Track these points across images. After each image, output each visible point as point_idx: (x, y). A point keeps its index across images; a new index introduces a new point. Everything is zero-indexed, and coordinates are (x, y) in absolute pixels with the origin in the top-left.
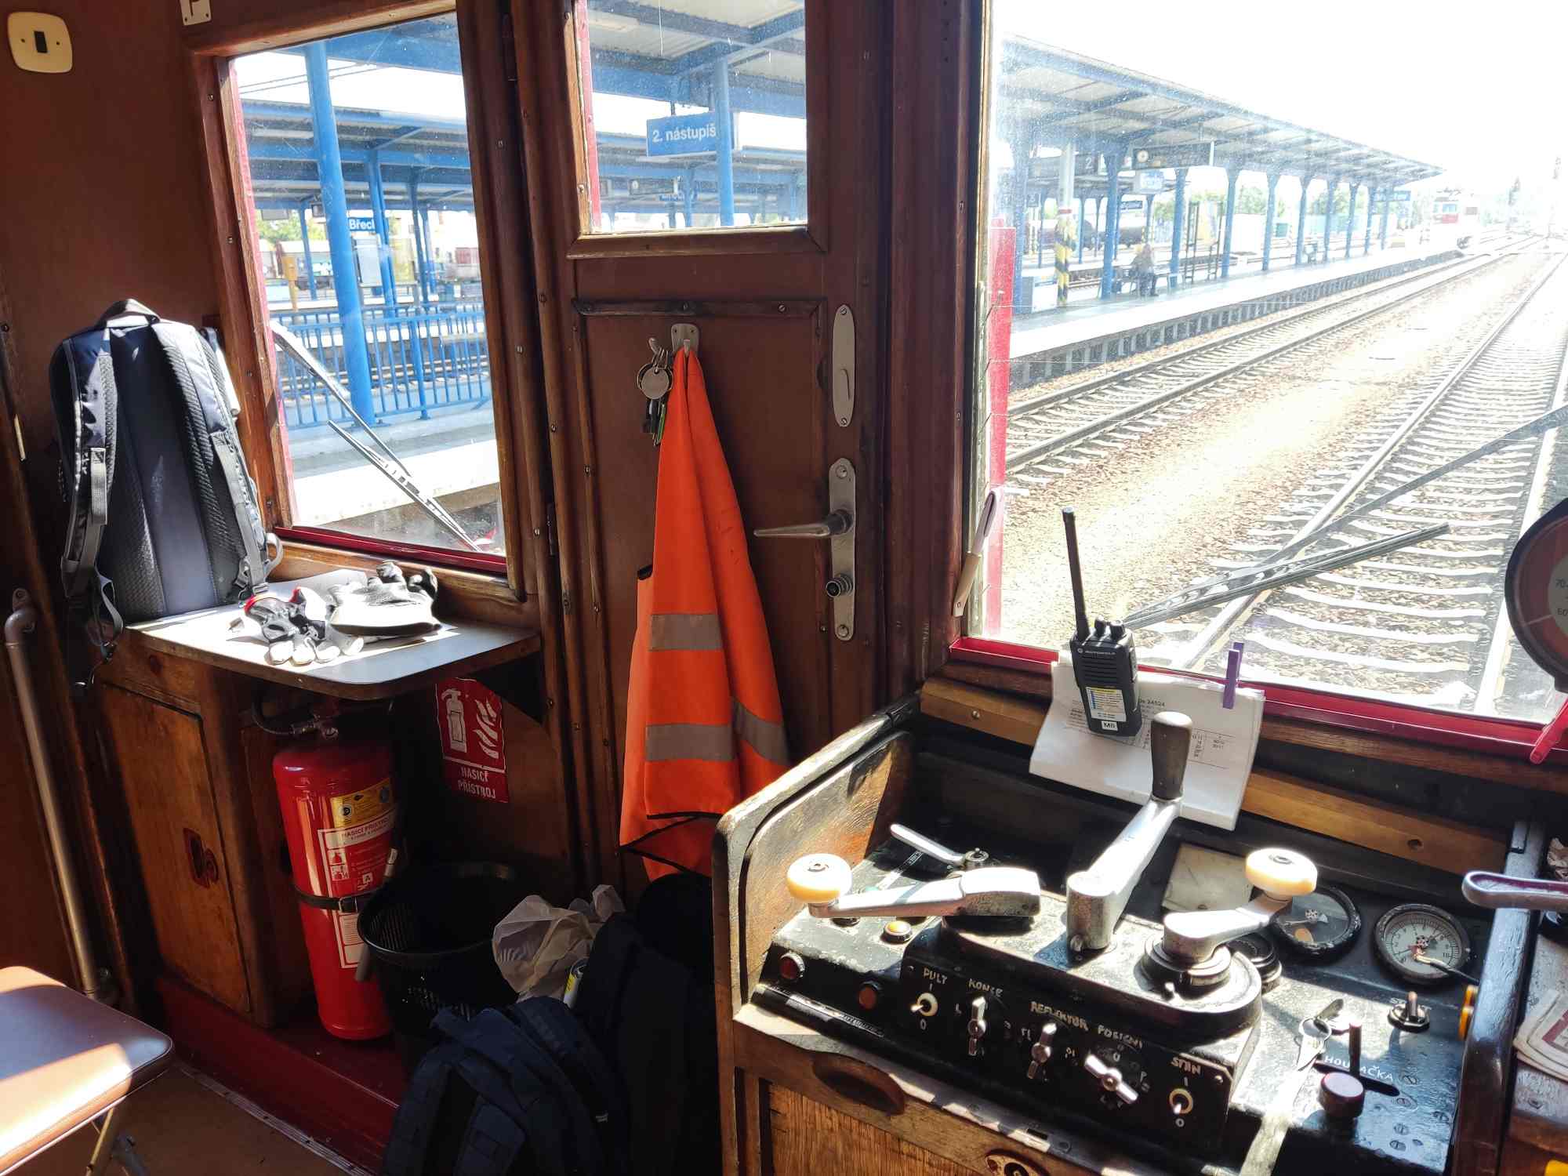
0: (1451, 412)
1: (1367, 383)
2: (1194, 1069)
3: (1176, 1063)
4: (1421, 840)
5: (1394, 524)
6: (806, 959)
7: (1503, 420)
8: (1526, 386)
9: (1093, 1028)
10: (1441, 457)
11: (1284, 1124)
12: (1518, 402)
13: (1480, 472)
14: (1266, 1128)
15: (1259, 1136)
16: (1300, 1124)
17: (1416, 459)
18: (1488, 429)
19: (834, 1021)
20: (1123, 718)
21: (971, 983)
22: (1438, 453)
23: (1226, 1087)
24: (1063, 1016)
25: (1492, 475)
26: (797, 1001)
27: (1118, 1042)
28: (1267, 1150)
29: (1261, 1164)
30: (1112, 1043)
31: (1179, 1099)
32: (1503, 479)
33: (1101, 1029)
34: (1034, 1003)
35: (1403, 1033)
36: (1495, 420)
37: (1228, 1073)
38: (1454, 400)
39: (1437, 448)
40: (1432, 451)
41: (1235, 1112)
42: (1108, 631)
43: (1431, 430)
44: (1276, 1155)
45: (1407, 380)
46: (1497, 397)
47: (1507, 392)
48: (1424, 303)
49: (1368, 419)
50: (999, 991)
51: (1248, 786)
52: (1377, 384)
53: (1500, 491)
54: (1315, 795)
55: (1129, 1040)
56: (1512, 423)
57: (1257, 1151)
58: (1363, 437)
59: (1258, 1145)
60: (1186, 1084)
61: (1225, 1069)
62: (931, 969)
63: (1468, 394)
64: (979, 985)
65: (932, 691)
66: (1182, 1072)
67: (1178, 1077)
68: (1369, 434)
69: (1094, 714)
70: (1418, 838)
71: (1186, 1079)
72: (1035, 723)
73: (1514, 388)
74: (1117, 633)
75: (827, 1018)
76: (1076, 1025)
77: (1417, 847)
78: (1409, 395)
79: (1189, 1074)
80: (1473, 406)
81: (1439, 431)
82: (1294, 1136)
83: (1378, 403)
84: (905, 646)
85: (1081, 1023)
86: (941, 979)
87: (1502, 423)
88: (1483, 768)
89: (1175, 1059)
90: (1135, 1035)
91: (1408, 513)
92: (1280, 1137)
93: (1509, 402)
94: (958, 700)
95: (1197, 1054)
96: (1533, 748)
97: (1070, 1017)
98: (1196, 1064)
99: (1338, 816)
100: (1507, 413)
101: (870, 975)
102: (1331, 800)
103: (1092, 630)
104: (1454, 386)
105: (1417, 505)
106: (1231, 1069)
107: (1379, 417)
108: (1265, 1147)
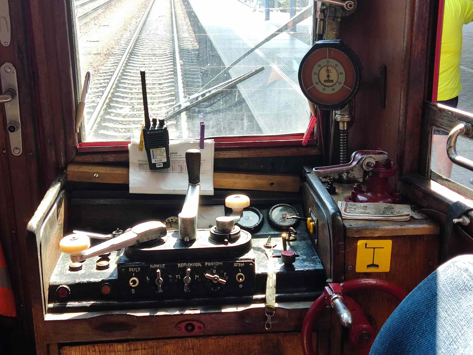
0: (133, 67)
1: (90, 54)
2: (242, 264)
3: (235, 265)
4: (274, 182)
5: (125, 123)
6: (68, 285)
7: (156, 68)
8: (161, 52)
9: (203, 264)
10: (136, 89)
11: (274, 273)
12: (160, 60)
13: (154, 94)
14: (270, 276)
15: (268, 279)
16: (279, 271)
17: (124, 90)
18: (152, 73)
19: (92, 306)
20: (165, 160)
21: (151, 266)
22: (133, 87)
23: (253, 267)
24: (191, 265)
25: (160, 95)
26: (71, 304)
27: (213, 266)
28: (272, 282)
29: (272, 287)
30: (212, 267)
31: (240, 277)
32: (166, 96)
33: (206, 263)
34: (179, 264)
35: (291, 242)
36: (154, 69)
37: (253, 262)
38: (132, 60)
39: (132, 84)
40: (130, 86)
41: (259, 275)
42: (158, 123)
43: (126, 75)
44: (275, 283)
45: (108, 52)
46: (151, 58)
47: (154, 55)
48: (104, 12)
49: (96, 73)
50: (164, 265)
51: (214, 178)
52: (95, 54)
53: (166, 102)
54: (237, 175)
55: (218, 263)
56: (161, 70)
57: (269, 283)
58: (97, 82)
59: (269, 282)
60: (240, 271)
61: (252, 261)
62: (132, 267)
63: (137, 57)
64: (155, 266)
65: (72, 169)
66: (238, 267)
67: (237, 269)
68: (99, 80)
69: (153, 161)
70: (273, 182)
71: (240, 270)
72: (125, 172)
73: (157, 53)
74: (162, 122)
75: (88, 305)
76: (197, 266)
77: (273, 185)
78: (112, 59)
79: (241, 267)
80: (141, 63)
81: (131, 76)
82: (278, 275)
83: (97, 64)
84: (53, 153)
85: (199, 264)
86: (138, 270)
87: (156, 70)
88: (288, 152)
89: (235, 264)
90: (219, 261)
91: (129, 117)
92: (275, 277)
93: (157, 60)
94: (86, 171)
95: (241, 260)
96: (303, 140)
97: (194, 264)
98: (242, 263)
99: (246, 181)
100: (158, 65)
101: (103, 281)
102: (243, 176)
103: (152, 123)
104: (131, 53)
105: (132, 113)
106: (254, 260)
107: (101, 71)
108: (271, 282)
